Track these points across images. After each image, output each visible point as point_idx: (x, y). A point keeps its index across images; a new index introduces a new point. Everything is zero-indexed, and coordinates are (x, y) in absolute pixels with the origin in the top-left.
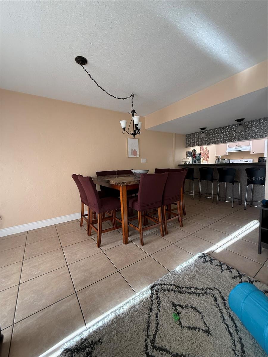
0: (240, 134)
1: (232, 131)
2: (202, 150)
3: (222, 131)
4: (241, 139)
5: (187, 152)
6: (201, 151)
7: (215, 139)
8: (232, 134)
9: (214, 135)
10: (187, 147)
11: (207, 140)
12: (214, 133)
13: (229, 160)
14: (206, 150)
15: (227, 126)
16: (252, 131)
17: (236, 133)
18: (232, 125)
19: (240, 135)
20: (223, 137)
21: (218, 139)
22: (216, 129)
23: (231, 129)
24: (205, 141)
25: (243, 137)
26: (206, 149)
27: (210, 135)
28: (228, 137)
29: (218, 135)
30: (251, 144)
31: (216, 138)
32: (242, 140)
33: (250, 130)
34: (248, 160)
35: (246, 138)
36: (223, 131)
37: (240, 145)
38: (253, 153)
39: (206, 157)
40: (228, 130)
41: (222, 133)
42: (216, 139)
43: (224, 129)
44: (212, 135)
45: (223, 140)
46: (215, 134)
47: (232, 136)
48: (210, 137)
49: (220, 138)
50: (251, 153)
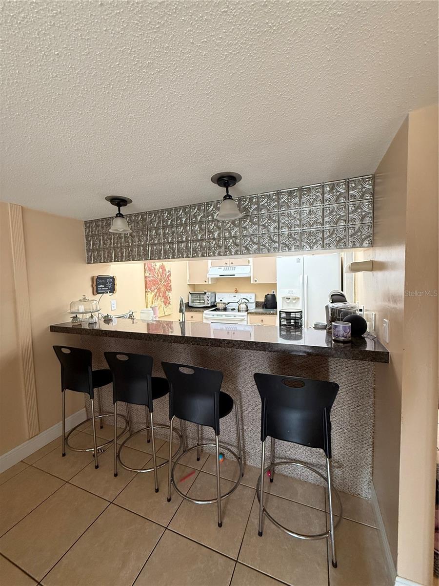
0: (230, 233)
1: (208, 222)
2: (150, 270)
3: (181, 221)
4: (233, 251)
5: (93, 278)
6: (147, 274)
7: (164, 244)
8: (210, 232)
9: (161, 231)
10: (89, 263)
11: (143, 246)
12: (161, 225)
13: (213, 294)
14: (161, 270)
15: (194, 206)
16: (261, 227)
17: (219, 228)
18: (208, 204)
19: (230, 237)
20: (186, 238)
21: (172, 243)
22: (167, 210)
23: (204, 216)
24: (139, 246)
25: (237, 245)
26: (163, 267)
27: (150, 230)
28: (198, 240)
29: (173, 233)
30: (251, 263)
31: (168, 239)
32: (236, 253)
33: (255, 224)
34: (247, 294)
35: (247, 248)
36: (184, 220)
37: (232, 264)
38: (256, 281)
39: (163, 289)
40: (199, 218)
41: (181, 224)
42: (169, 243)
43: (186, 213)
44: (157, 229)
45: (187, 247)
46: (164, 228)
47: (209, 239)
48: (151, 236)
49: (178, 242)
50: (252, 282)
